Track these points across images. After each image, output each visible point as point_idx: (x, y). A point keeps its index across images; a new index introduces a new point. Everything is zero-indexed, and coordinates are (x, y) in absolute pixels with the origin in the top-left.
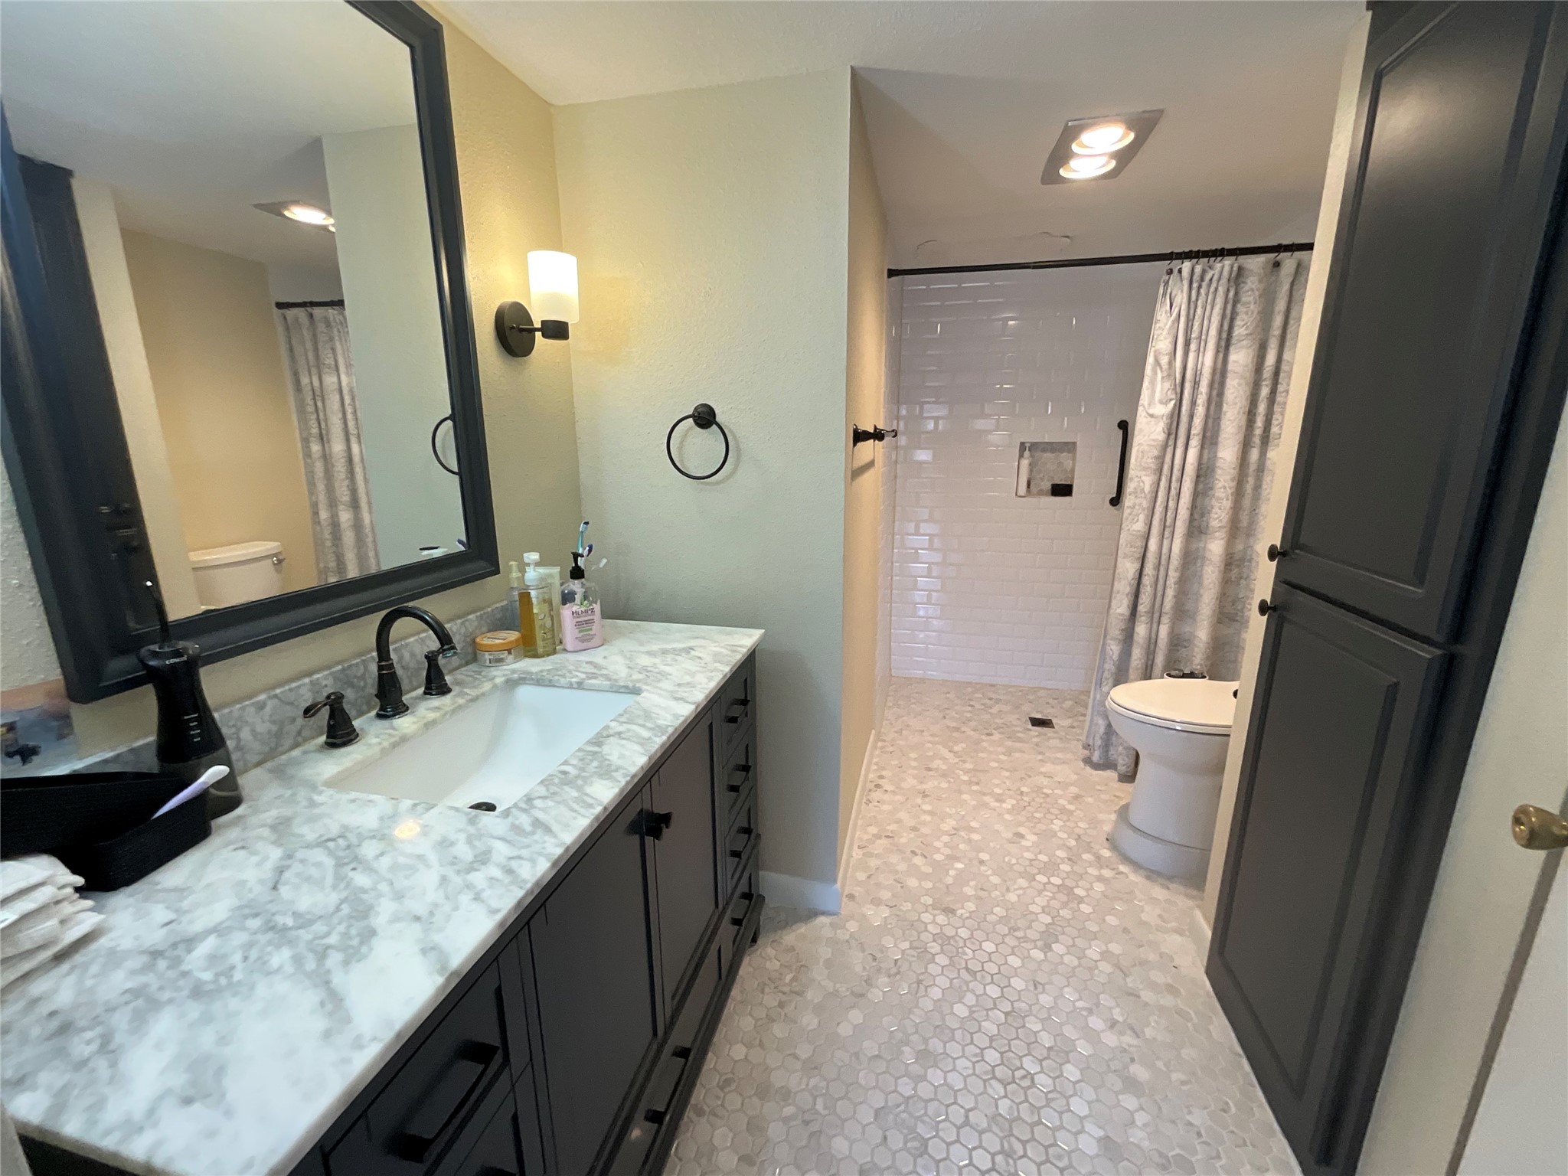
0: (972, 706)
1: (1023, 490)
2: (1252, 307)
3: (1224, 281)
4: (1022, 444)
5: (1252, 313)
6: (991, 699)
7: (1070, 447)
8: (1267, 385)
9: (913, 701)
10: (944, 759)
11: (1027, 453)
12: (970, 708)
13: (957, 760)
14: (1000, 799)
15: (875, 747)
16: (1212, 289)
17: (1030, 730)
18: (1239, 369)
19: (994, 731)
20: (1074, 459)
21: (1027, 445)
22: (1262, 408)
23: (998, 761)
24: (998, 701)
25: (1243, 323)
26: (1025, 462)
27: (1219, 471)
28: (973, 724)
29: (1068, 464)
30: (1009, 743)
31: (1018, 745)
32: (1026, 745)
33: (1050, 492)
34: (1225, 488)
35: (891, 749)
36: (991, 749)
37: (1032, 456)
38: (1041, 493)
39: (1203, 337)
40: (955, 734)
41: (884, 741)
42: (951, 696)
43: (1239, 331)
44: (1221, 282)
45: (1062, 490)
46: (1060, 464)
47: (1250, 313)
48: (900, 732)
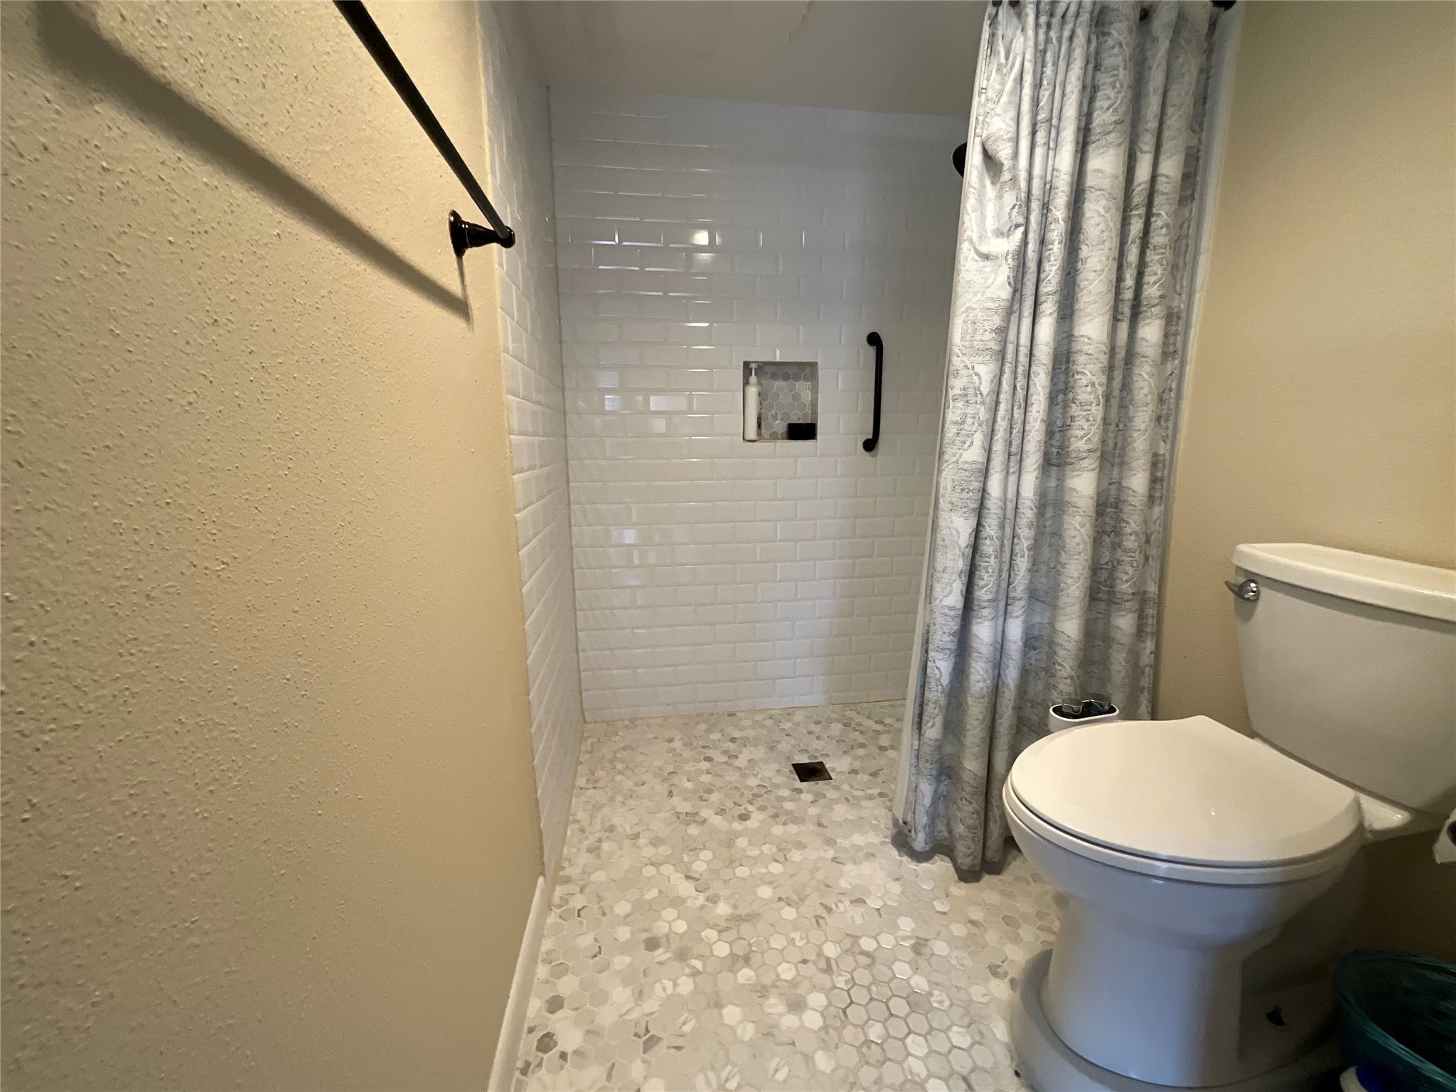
0: (708, 759)
1: (752, 433)
2: (1121, 72)
3: (1085, 17)
4: (746, 365)
5: (1122, 86)
6: (733, 740)
7: (807, 370)
8: (1139, 216)
9: (619, 766)
10: (677, 902)
11: (753, 379)
12: (705, 765)
13: (701, 899)
14: (797, 1006)
15: (548, 906)
16: (1066, 34)
17: (800, 791)
18: (1106, 183)
19: (750, 808)
20: (815, 390)
21: (753, 366)
22: (1133, 255)
23: (771, 882)
24: (744, 742)
25: (1109, 102)
26: (753, 391)
27: (1081, 359)
28: (715, 797)
29: (807, 396)
30: (777, 830)
31: (793, 829)
32: (803, 828)
33: (785, 436)
34: (1093, 385)
35: (577, 902)
36: (756, 853)
37: (759, 383)
38: (774, 437)
39: (1055, 122)
40: (693, 830)
41: (567, 880)
42: (677, 744)
43: (1102, 117)
44: (1080, 19)
45: (803, 431)
46: (796, 397)
47: (1118, 85)
48: (595, 850)
